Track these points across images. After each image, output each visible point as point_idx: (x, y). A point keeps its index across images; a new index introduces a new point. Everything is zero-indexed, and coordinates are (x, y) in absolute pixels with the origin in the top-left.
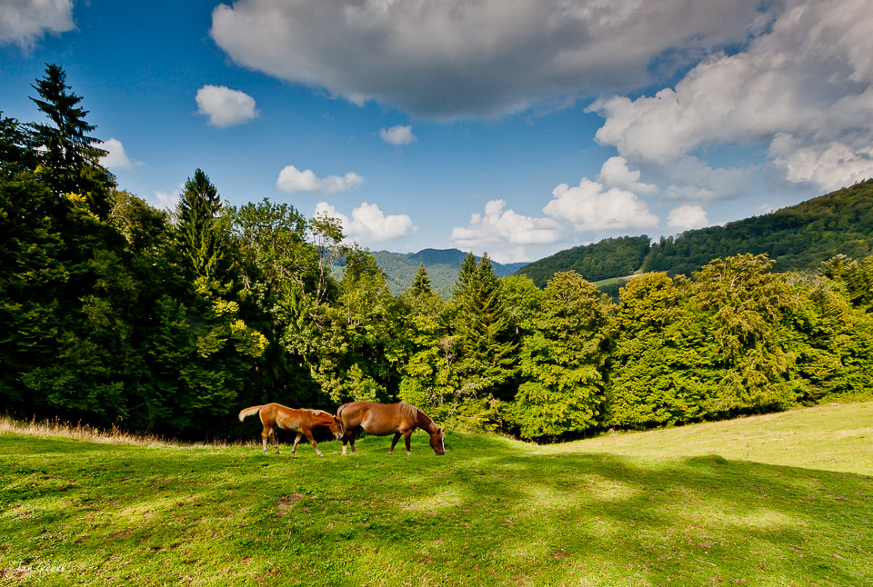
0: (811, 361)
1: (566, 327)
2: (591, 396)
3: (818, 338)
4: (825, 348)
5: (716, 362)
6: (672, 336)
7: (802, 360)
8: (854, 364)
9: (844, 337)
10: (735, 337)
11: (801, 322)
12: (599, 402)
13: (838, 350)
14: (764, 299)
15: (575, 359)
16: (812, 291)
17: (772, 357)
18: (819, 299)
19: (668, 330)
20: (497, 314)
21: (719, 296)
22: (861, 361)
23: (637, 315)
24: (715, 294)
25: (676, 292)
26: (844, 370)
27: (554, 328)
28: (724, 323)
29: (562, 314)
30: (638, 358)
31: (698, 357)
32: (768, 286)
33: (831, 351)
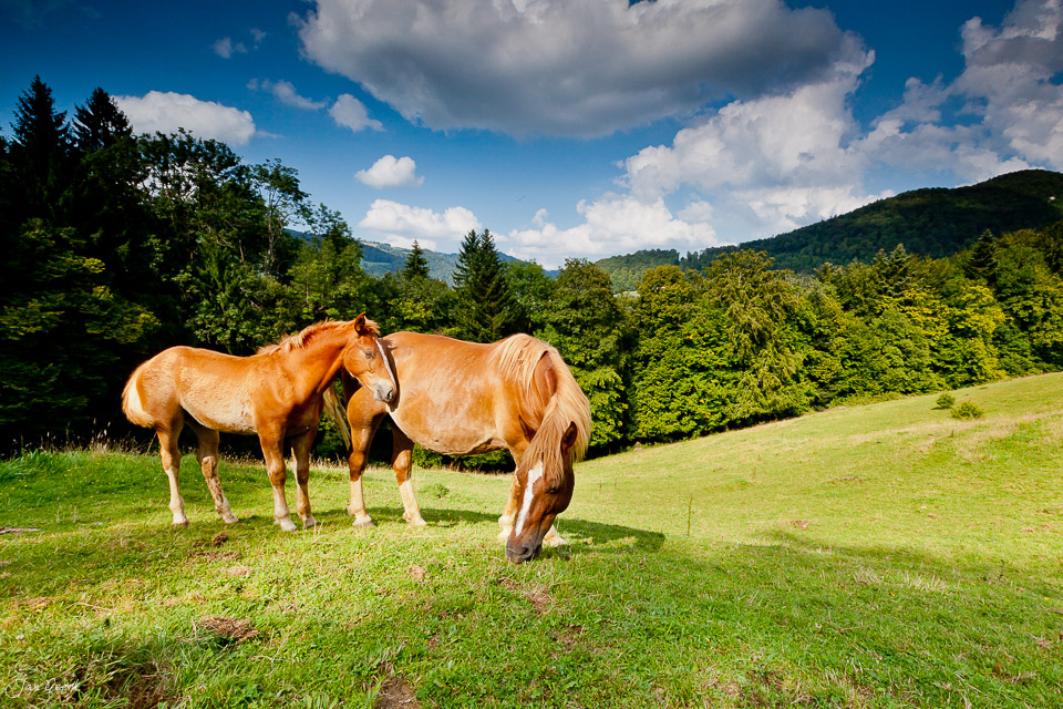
0: (817, 364)
1: (578, 321)
2: (611, 402)
3: (819, 340)
4: (826, 350)
5: (732, 363)
6: (689, 335)
7: (808, 362)
8: (853, 366)
9: (840, 339)
10: (747, 336)
11: (803, 323)
12: (620, 411)
13: (837, 353)
14: (768, 296)
15: (591, 358)
16: (809, 292)
17: (782, 357)
18: (815, 300)
19: (685, 328)
20: (502, 302)
21: (728, 292)
22: (857, 364)
23: (654, 311)
24: (725, 289)
25: (689, 287)
26: (845, 373)
27: (566, 321)
28: (736, 320)
29: (575, 305)
30: (658, 359)
31: (716, 357)
32: (770, 283)
33: (832, 354)
